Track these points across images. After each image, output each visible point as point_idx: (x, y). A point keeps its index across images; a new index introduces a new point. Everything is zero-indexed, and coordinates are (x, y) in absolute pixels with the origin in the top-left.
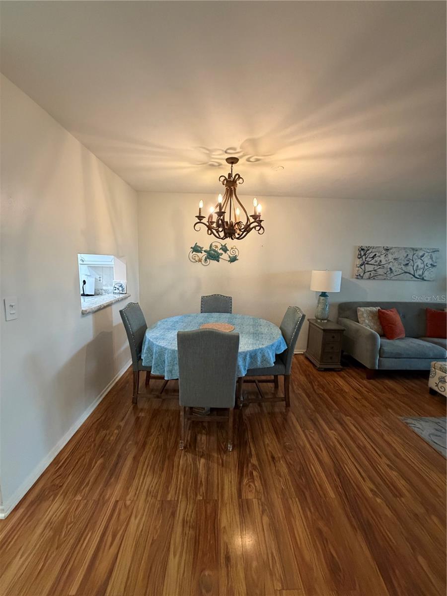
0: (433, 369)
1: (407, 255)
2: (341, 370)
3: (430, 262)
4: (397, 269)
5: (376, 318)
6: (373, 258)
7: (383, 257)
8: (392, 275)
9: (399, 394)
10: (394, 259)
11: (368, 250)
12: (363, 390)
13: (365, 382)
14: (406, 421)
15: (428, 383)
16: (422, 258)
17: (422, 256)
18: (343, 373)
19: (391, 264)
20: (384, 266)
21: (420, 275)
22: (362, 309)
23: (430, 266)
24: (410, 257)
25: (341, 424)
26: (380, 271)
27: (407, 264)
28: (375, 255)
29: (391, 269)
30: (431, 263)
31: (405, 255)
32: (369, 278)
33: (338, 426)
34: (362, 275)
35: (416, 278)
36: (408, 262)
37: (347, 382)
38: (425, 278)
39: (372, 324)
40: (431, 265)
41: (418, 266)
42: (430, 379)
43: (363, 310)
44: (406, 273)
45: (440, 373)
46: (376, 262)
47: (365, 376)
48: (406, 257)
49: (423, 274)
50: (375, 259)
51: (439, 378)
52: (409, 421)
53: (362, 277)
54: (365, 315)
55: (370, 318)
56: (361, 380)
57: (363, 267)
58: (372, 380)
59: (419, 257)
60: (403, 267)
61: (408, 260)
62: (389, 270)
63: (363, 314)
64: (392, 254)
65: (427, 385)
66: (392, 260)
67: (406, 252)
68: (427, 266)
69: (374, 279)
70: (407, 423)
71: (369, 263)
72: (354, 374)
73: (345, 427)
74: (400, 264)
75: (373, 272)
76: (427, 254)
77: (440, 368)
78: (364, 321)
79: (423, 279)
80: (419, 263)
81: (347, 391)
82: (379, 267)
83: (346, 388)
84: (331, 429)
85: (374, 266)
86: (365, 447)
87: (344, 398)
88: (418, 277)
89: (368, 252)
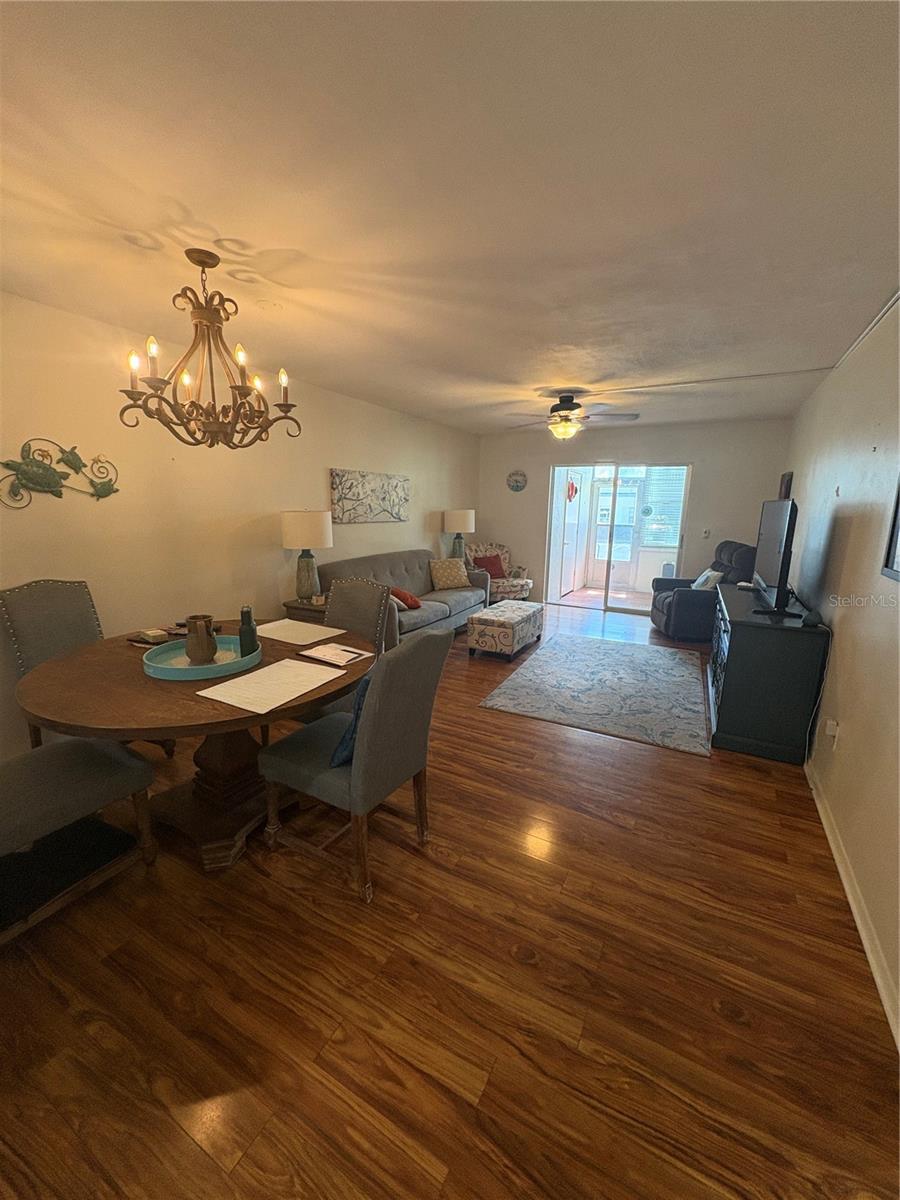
1: (383, 485)
3: (403, 495)
4: (376, 506)
7: (360, 486)
8: (372, 514)
10: (372, 491)
11: (344, 476)
16: (397, 490)
17: (396, 486)
19: (369, 498)
20: (363, 501)
21: (396, 514)
23: (404, 500)
26: (361, 510)
27: (384, 498)
28: (352, 483)
30: (405, 497)
32: (350, 522)
35: (394, 517)
38: (401, 518)
41: (393, 501)
44: (385, 510)
46: (354, 495)
48: (383, 488)
49: (399, 512)
50: (352, 490)
53: (341, 520)
57: (340, 504)
59: (394, 488)
60: (381, 502)
61: (385, 493)
62: (368, 507)
64: (369, 484)
66: (370, 493)
67: (382, 480)
69: (355, 522)
71: (347, 497)
74: (378, 497)
75: (353, 511)
76: (400, 484)
80: (394, 496)
82: (358, 503)
85: (352, 502)
89: (344, 479)
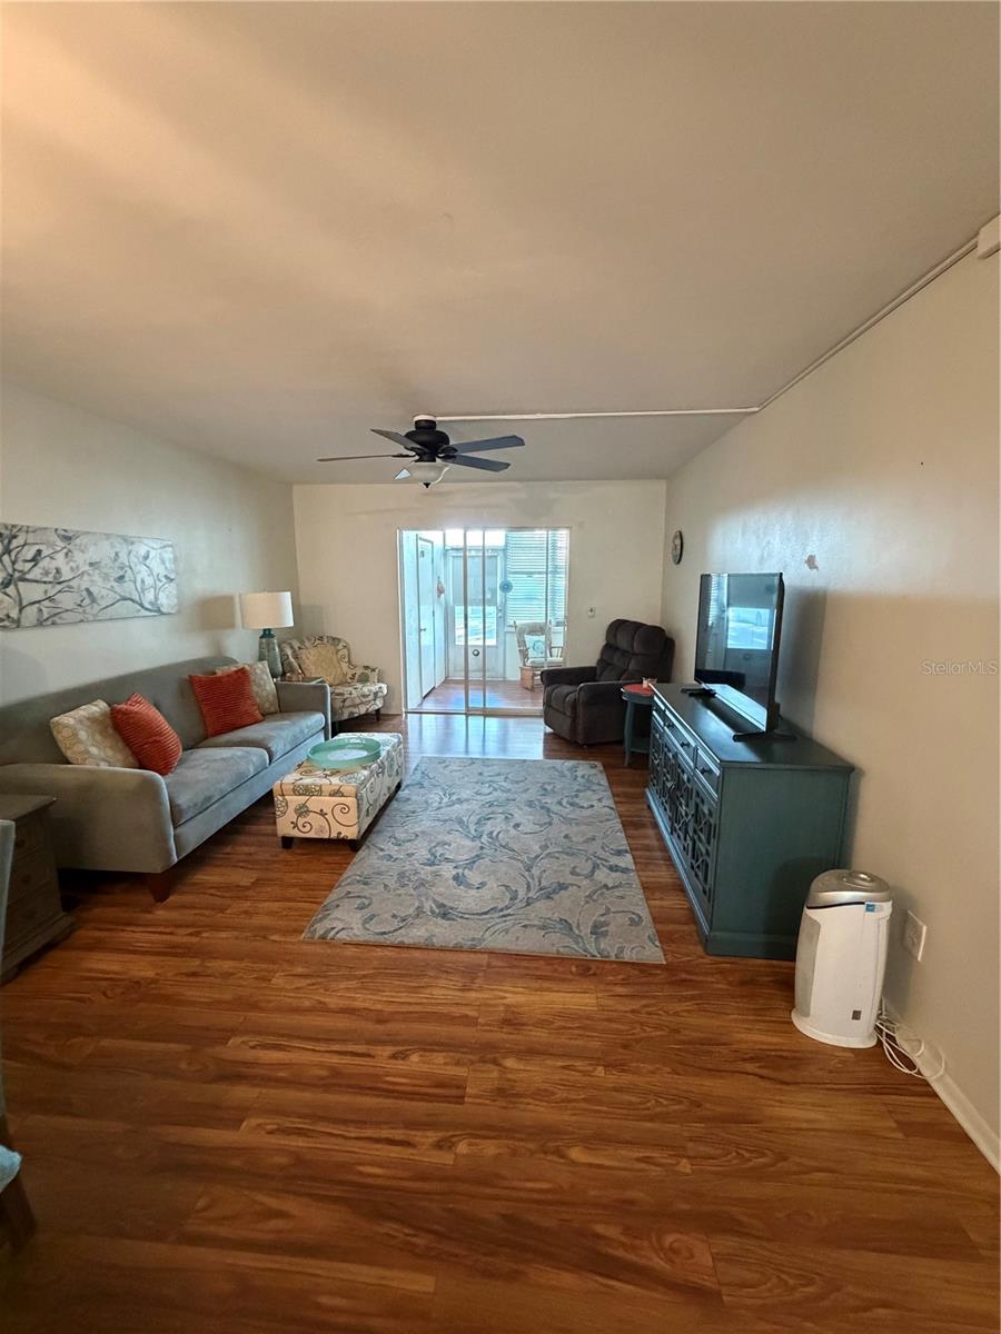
0: (281, 798)
1: (117, 554)
2: (72, 929)
3: (163, 572)
4: (104, 592)
5: (111, 731)
6: (35, 560)
7: (60, 556)
8: (96, 608)
9: (247, 888)
10: (91, 564)
11: (15, 537)
12: (181, 937)
13: (161, 913)
14: (317, 935)
15: (276, 830)
16: (147, 562)
17: (146, 557)
18: (86, 934)
19: (86, 577)
20: (71, 583)
21: (151, 603)
22: (68, 719)
23: (164, 580)
24: (123, 557)
25: (239, 1078)
26: (67, 600)
27: (122, 577)
28: (39, 552)
29: (89, 593)
30: (165, 573)
31: (113, 555)
32: (40, 623)
33: (242, 1093)
34: (14, 614)
35: (147, 609)
36: (122, 573)
37: (119, 950)
38: (164, 610)
39: (110, 753)
40: (166, 576)
41: (143, 581)
42: (278, 820)
43: (72, 721)
44: (125, 599)
45: (295, 801)
46: (47, 573)
47: (149, 898)
48: (115, 560)
49: (156, 599)
50: (40, 564)
51: (296, 811)
52: (320, 929)
53: (18, 622)
54: (83, 735)
55: (98, 737)
56: (149, 916)
57: (11, 590)
58: (171, 898)
59: (141, 559)
60: (115, 584)
61: (122, 568)
62: (84, 593)
63: (75, 735)
64: (83, 552)
65: (276, 835)
66: (87, 568)
67: (112, 546)
68: (160, 581)
69: (54, 623)
70: (323, 937)
71: (27, 576)
72: (112, 912)
73: (255, 1077)
74: (106, 577)
75: (46, 603)
76: (152, 554)
77: (294, 790)
78: (87, 752)
79: (159, 611)
80: (143, 572)
81: (150, 974)
82: (59, 587)
83: (143, 969)
84: (236, 1124)
85: (43, 586)
86: (335, 1072)
87: (167, 999)
88: (149, 606)
89: (15, 543)
